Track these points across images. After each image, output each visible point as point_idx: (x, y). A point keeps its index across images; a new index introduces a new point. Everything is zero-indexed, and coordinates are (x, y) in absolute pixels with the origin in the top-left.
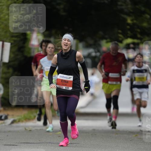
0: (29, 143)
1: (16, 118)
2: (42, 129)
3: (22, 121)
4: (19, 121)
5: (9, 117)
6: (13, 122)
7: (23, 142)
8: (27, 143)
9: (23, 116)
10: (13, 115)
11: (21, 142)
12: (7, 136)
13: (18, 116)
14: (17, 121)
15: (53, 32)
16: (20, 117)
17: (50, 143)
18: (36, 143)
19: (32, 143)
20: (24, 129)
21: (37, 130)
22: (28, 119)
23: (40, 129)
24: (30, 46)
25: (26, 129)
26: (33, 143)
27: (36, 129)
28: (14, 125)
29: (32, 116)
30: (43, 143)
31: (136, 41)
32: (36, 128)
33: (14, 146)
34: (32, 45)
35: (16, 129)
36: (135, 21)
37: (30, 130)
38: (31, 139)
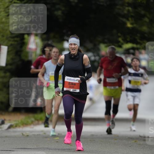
0: (26, 149)
1: (13, 123)
2: (40, 135)
3: (19, 126)
4: (16, 126)
5: (6, 122)
6: (10, 127)
7: (20, 148)
8: (24, 149)
9: (20, 121)
10: (10, 120)
11: (18, 147)
12: (4, 141)
13: (15, 121)
14: (14, 126)
15: (52, 35)
16: (17, 122)
17: (47, 148)
18: (33, 149)
19: (29, 149)
20: (21, 134)
21: (34, 135)
22: (25, 124)
23: (38, 135)
24: (27, 50)
25: (23, 135)
26: (31, 149)
27: (33, 135)
28: (11, 130)
29: (30, 121)
30: (40, 148)
31: (135, 46)
32: (34, 133)
33: (10, 151)
34: (30, 49)
35: (13, 134)
36: (135, 25)
37: (28, 136)
38: (28, 144)
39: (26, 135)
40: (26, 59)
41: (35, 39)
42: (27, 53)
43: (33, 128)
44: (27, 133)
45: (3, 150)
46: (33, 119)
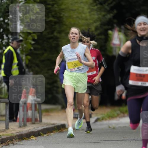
0: (113, 140)
1: (100, 116)
2: (126, 127)
3: (106, 119)
4: (103, 119)
5: (93, 116)
6: (97, 120)
7: (107, 140)
8: (111, 140)
9: (106, 114)
10: (96, 114)
11: (105, 140)
13: (102, 114)
14: (101, 119)
16: (104, 116)
17: (133, 139)
18: (120, 140)
19: (116, 140)
20: (108, 127)
21: (121, 127)
22: (111, 117)
23: (124, 127)
25: (109, 127)
26: (118, 140)
27: (119, 127)
28: (98, 123)
29: (115, 114)
30: (127, 140)
32: (119, 126)
33: (98, 144)
35: (100, 127)
37: (114, 128)
38: (115, 136)
39: (113, 127)
40: (110, 54)
41: (119, 35)
42: (112, 48)
43: (119, 120)
44: (114, 125)
45: (91, 142)
46: (119, 112)
